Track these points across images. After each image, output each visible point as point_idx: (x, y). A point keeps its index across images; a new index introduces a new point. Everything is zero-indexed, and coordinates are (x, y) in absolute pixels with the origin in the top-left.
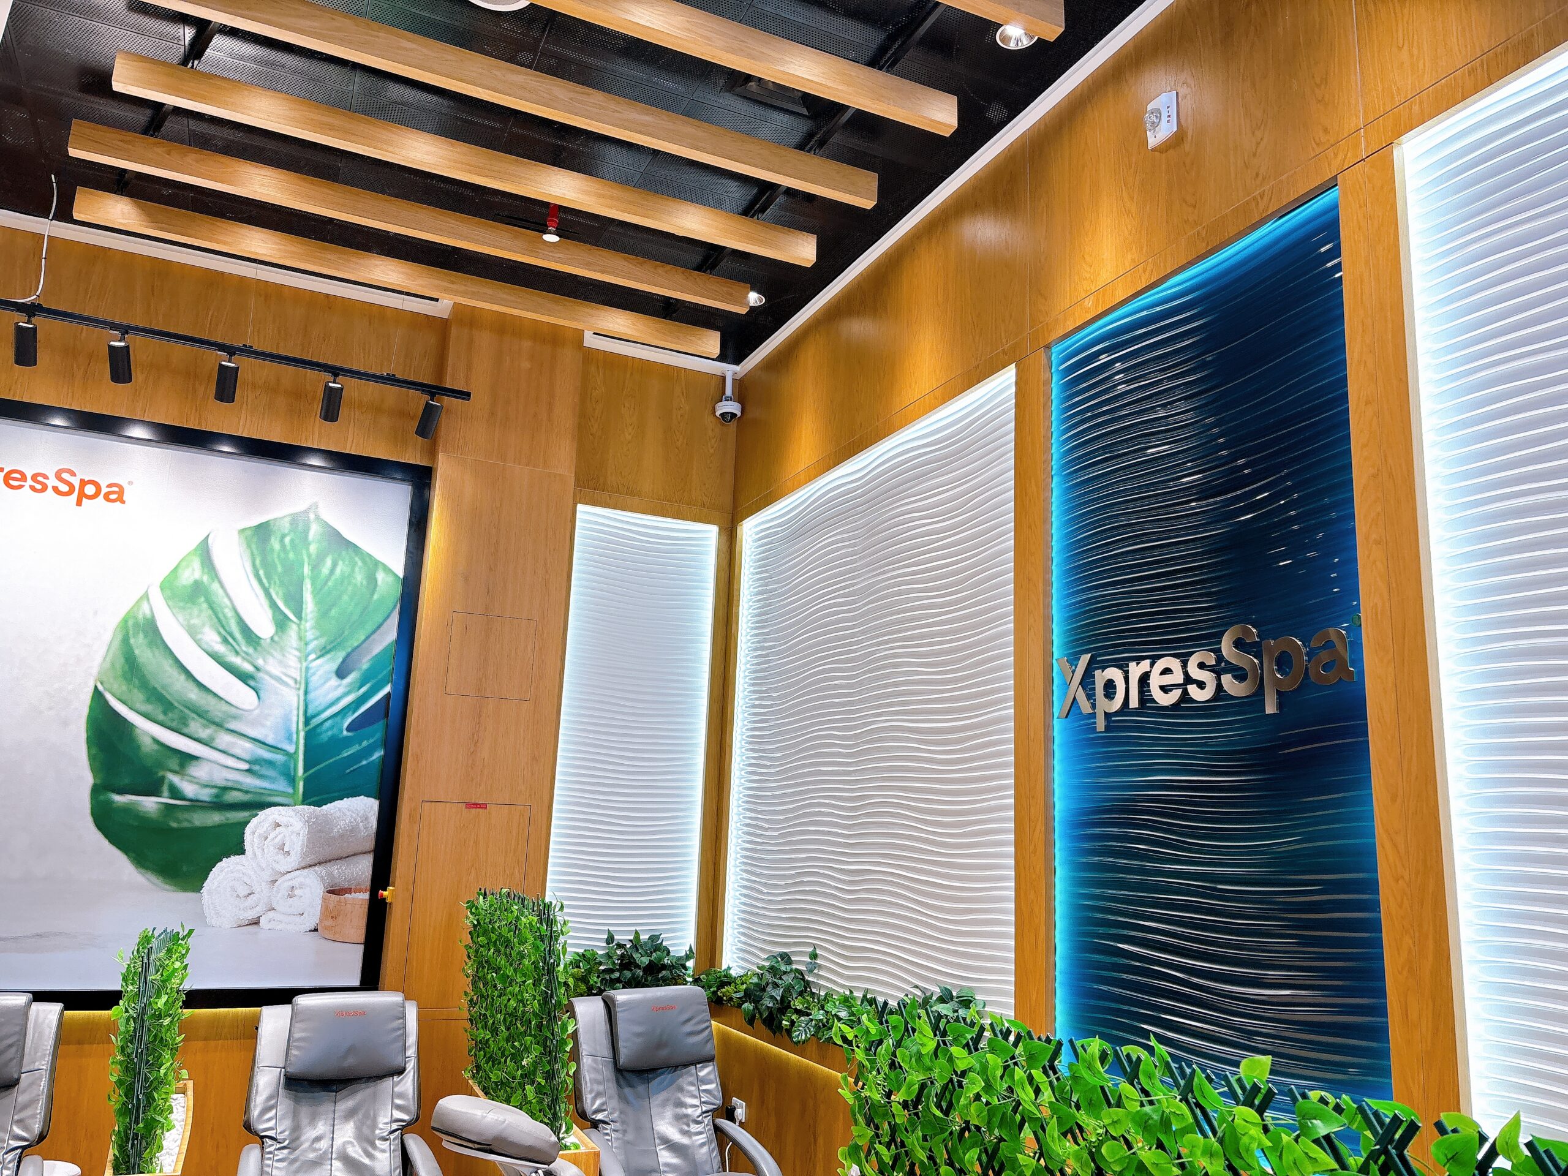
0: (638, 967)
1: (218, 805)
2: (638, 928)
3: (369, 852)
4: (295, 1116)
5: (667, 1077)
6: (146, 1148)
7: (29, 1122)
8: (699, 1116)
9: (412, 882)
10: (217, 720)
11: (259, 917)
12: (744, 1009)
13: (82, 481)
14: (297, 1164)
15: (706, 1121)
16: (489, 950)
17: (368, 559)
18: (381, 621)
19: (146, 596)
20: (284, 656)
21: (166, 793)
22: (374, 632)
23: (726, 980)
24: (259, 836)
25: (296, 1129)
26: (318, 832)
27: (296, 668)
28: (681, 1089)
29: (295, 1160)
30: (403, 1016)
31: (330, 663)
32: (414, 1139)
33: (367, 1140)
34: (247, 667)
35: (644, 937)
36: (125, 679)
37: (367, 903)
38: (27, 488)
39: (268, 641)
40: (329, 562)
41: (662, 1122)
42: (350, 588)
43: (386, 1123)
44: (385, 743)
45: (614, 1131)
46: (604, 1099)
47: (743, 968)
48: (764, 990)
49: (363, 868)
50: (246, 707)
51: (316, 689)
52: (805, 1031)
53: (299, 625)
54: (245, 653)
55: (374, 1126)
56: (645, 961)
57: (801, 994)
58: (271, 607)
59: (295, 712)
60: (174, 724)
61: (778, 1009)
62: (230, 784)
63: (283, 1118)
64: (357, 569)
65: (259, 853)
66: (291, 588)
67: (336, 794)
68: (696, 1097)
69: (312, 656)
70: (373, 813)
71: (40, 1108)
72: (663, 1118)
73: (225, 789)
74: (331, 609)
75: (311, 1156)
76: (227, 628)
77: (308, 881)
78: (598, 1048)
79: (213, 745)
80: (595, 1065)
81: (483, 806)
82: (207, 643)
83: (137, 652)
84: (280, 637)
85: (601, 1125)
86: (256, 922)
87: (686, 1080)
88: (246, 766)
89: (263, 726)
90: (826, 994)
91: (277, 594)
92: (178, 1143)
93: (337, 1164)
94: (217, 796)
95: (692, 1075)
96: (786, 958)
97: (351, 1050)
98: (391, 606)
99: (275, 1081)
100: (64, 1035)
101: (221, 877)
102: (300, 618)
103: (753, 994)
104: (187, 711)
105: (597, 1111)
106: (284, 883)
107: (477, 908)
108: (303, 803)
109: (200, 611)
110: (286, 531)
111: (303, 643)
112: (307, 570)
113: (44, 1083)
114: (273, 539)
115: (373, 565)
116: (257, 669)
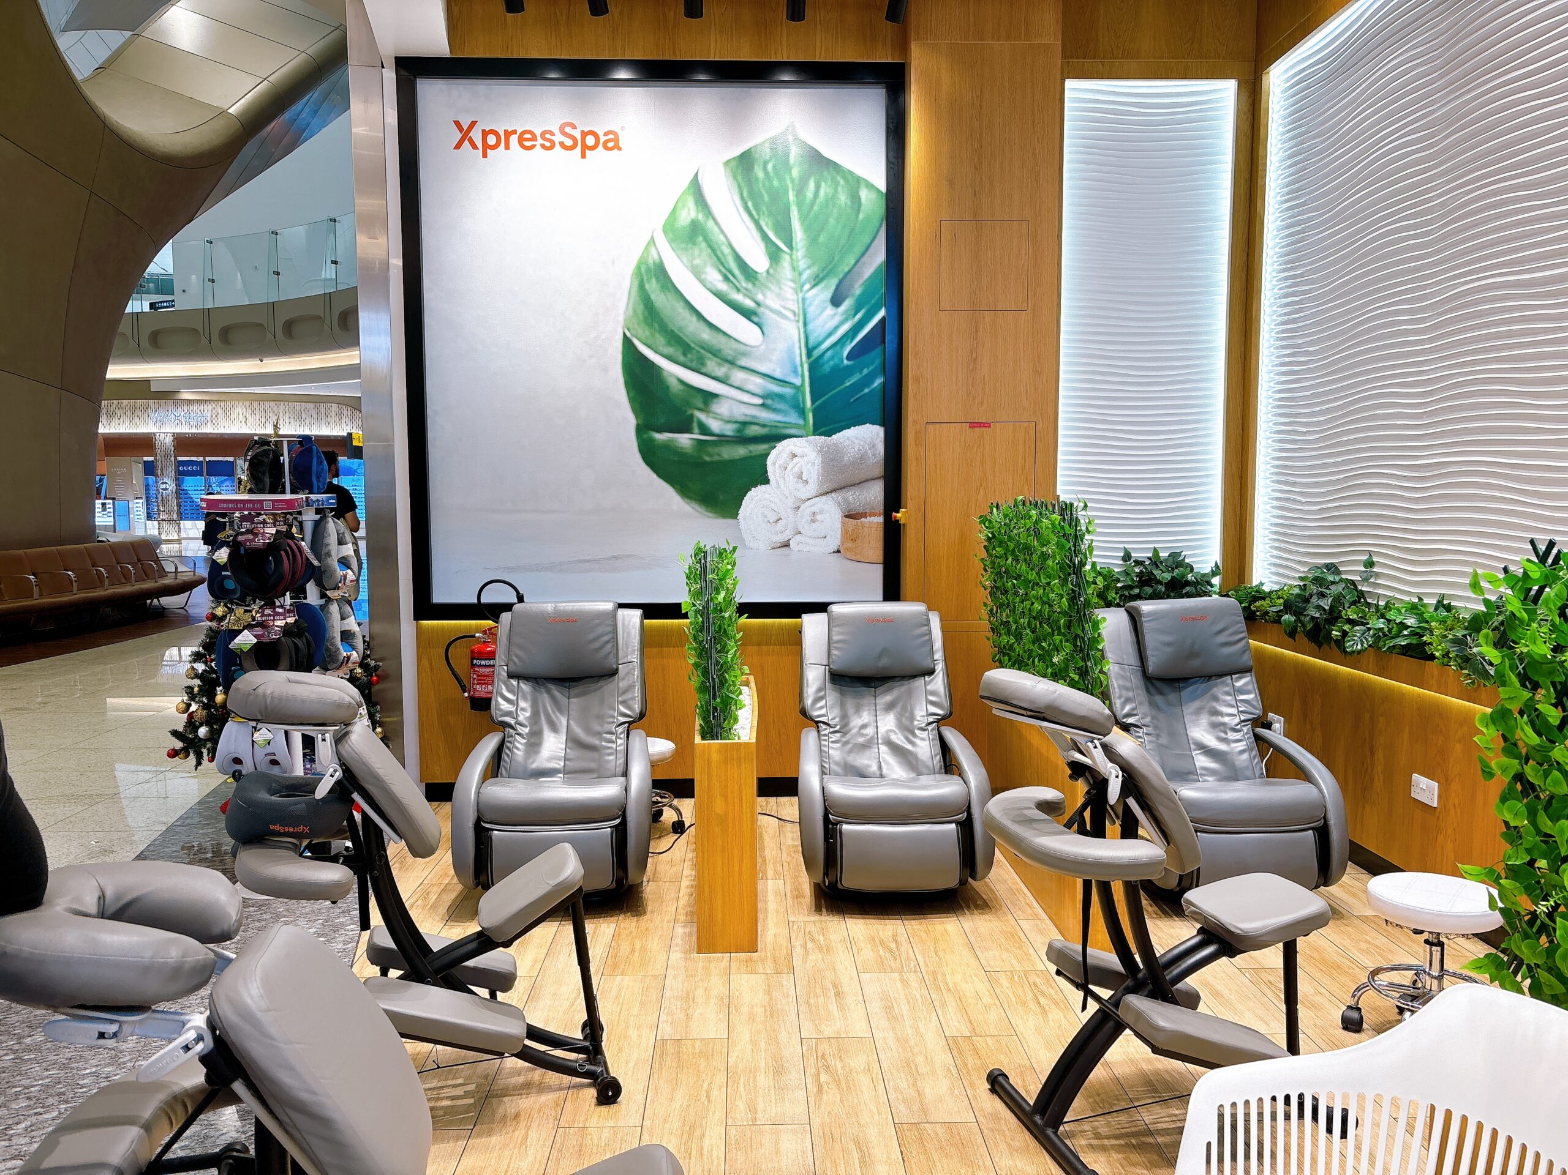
0: (1159, 582)
1: (741, 439)
2: (1157, 546)
3: (880, 478)
4: (842, 706)
5: (1201, 686)
6: (725, 720)
7: (631, 702)
8: (1237, 725)
9: (923, 503)
10: (729, 358)
11: (788, 541)
12: (1285, 621)
13: (582, 132)
14: (850, 746)
15: (1245, 729)
16: (1007, 560)
17: (850, 177)
18: (868, 241)
19: (652, 241)
20: (780, 288)
21: (696, 430)
22: (863, 254)
23: (1258, 595)
24: (780, 467)
25: (844, 717)
26: (831, 461)
27: (793, 300)
28: (1216, 699)
29: (847, 743)
30: (928, 624)
31: (825, 292)
32: (950, 731)
33: (908, 730)
34: (749, 303)
35: (1164, 555)
36: (647, 324)
37: (882, 526)
38: (538, 148)
39: (765, 274)
40: (812, 185)
41: (1197, 729)
42: (835, 211)
43: (923, 716)
44: (884, 370)
45: (1147, 734)
46: (1134, 705)
47: (1277, 583)
48: (1307, 600)
49: (875, 493)
50: (753, 343)
51: (814, 319)
52: (1361, 641)
53: (791, 256)
54: (746, 289)
55: (912, 718)
56: (1167, 576)
57: (1354, 603)
58: (763, 240)
59: (797, 345)
60: (694, 365)
61: (1326, 620)
62: (748, 419)
63: (832, 707)
64: (840, 189)
65: (781, 483)
66: (779, 218)
67: (843, 424)
68: (1231, 706)
69: (807, 287)
70: (879, 440)
71: (637, 692)
72: (1198, 725)
73: (745, 424)
74: (819, 235)
75: (861, 740)
76: (727, 266)
77: (826, 507)
78: (1125, 657)
79: (729, 382)
80: (1122, 673)
81: (987, 425)
82: (711, 282)
83: (653, 297)
84: (775, 270)
85: (1132, 729)
86: (786, 545)
87: (1221, 689)
88: (759, 401)
89: (770, 360)
90: (1387, 603)
91: (767, 224)
92: (750, 720)
93: (883, 748)
94: (739, 431)
95: (1227, 685)
96: (1332, 568)
97: (884, 652)
98: (876, 223)
99: (822, 675)
100: (647, 639)
101: (752, 505)
102: (790, 247)
103: (1295, 605)
104: (702, 351)
105: (1128, 715)
106: (807, 509)
107: (990, 522)
108: (814, 434)
109: (701, 250)
110: (768, 157)
111: (797, 274)
112: (792, 196)
113: (637, 673)
114: (756, 167)
115: (855, 182)
116: (758, 304)
